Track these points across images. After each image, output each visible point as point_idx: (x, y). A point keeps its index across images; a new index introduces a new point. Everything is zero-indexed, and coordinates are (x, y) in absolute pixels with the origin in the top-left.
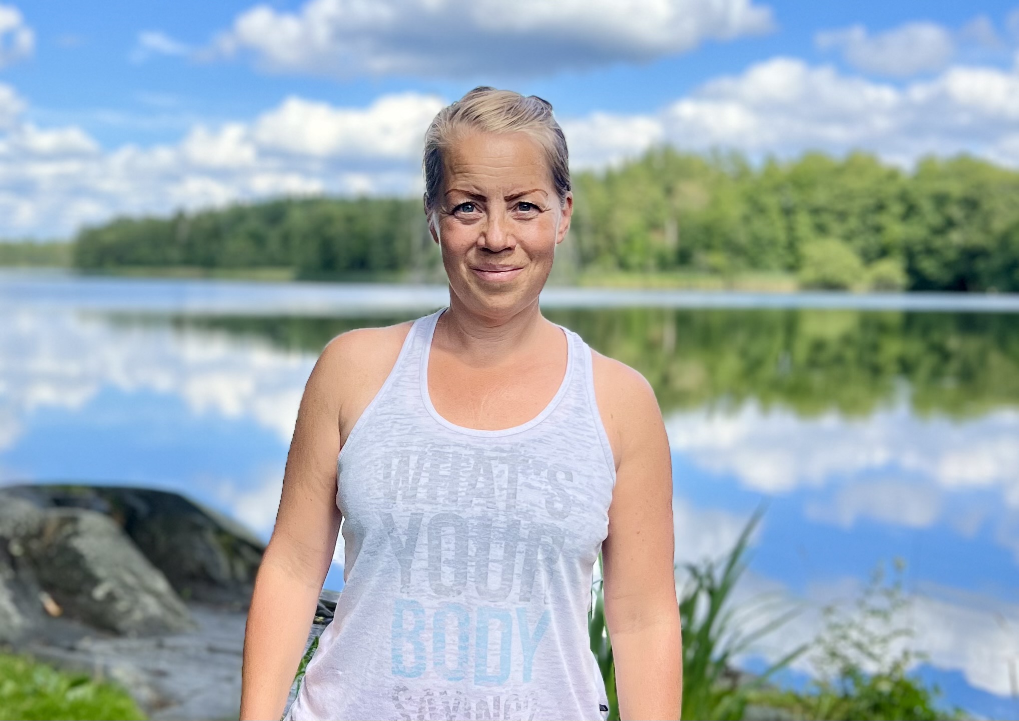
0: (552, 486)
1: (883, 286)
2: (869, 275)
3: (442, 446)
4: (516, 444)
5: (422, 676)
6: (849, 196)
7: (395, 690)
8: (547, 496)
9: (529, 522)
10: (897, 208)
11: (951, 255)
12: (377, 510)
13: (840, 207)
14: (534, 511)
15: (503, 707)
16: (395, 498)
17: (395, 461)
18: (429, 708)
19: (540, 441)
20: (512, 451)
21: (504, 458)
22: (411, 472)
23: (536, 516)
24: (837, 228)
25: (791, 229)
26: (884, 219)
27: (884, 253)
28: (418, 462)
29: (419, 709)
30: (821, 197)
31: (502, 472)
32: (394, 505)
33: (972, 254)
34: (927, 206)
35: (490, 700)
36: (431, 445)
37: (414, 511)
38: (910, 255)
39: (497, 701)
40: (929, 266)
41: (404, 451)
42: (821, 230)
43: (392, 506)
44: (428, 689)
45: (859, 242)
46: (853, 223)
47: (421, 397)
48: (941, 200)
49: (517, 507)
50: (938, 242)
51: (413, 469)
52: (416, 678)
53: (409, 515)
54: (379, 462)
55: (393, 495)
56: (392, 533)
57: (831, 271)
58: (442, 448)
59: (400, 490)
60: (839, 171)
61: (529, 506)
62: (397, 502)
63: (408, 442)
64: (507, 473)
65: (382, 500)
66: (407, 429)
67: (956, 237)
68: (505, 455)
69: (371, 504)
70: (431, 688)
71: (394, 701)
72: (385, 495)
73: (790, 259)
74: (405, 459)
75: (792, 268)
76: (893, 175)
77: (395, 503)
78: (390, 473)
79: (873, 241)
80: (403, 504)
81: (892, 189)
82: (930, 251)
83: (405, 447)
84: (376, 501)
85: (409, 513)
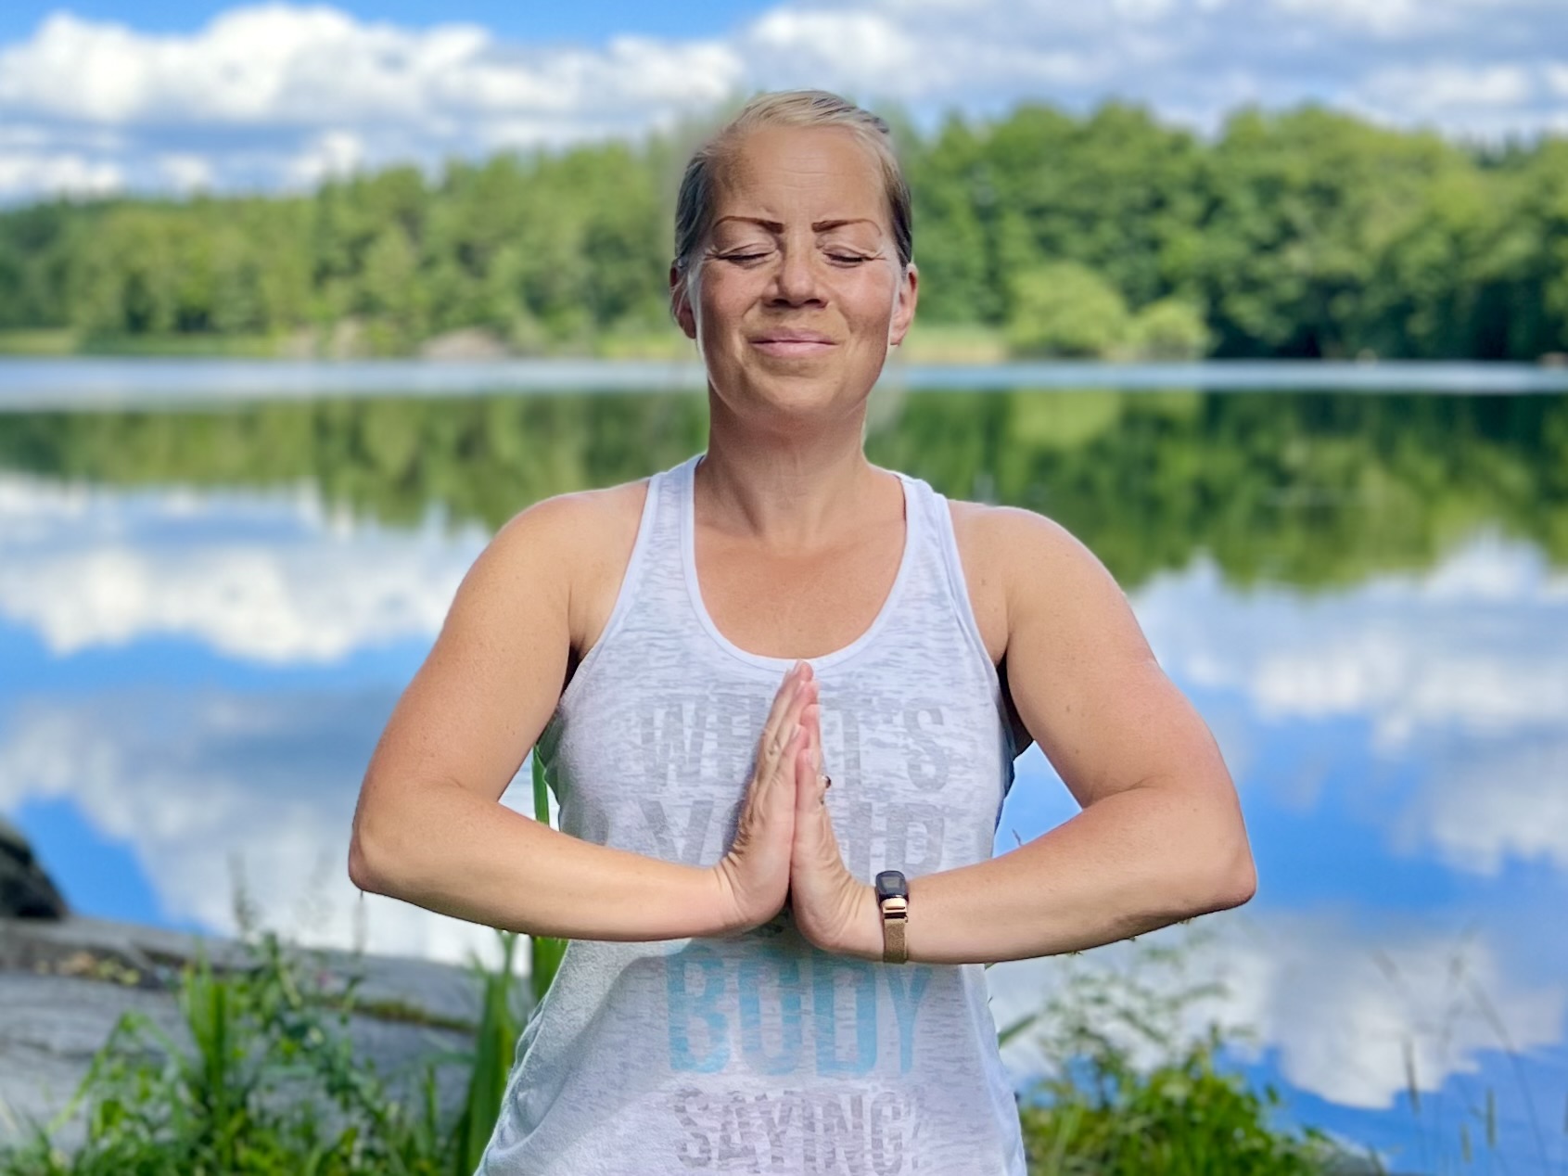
0: (913, 738)
1: (1165, 349)
2: (1138, 329)
3: (732, 685)
4: (850, 675)
5: (724, 1071)
6: (1100, 183)
7: (680, 1095)
8: (910, 756)
9: (885, 805)
10: (1189, 205)
11: (1290, 290)
12: (635, 795)
13: (1084, 202)
14: (891, 785)
15: (869, 1114)
16: (664, 776)
17: (660, 715)
18: (740, 1123)
19: (886, 664)
20: (844, 686)
21: (833, 700)
22: (688, 732)
23: (894, 793)
24: (1078, 243)
25: (991, 245)
26: (1163, 225)
27: (1165, 288)
28: (696, 713)
29: (723, 1125)
30: (1048, 185)
31: (832, 724)
32: (664, 788)
33: (1327, 288)
34: (1243, 200)
35: (845, 1101)
36: (714, 684)
37: (698, 798)
38: (1214, 293)
39: (857, 1103)
40: (1248, 312)
41: (672, 695)
42: (1050, 247)
43: (661, 790)
44: (735, 1092)
45: (1118, 269)
46: (1108, 233)
47: (690, 603)
48: (1269, 188)
49: (864, 782)
50: (1265, 267)
51: (690, 727)
52: (715, 1074)
53: (691, 804)
54: (633, 715)
55: (662, 771)
56: (662, 833)
57: (1070, 324)
58: (731, 689)
59: (672, 761)
60: (1080, 137)
61: (881, 777)
62: (669, 782)
63: (677, 680)
64: (840, 724)
65: (643, 779)
66: (673, 657)
67: (1297, 258)
68: (833, 694)
69: (624, 784)
70: (739, 1089)
71: (678, 1114)
72: (647, 770)
73: (991, 302)
74: (675, 709)
75: (995, 318)
76: (1180, 143)
77: (664, 785)
78: (653, 734)
79: (1147, 265)
80: (679, 786)
81: (1179, 168)
82: (1251, 285)
83: (674, 688)
84: (632, 780)
85: (690, 801)
